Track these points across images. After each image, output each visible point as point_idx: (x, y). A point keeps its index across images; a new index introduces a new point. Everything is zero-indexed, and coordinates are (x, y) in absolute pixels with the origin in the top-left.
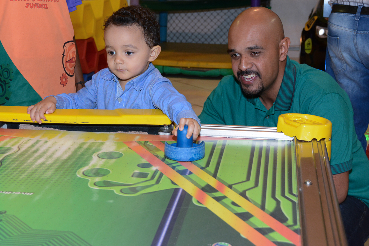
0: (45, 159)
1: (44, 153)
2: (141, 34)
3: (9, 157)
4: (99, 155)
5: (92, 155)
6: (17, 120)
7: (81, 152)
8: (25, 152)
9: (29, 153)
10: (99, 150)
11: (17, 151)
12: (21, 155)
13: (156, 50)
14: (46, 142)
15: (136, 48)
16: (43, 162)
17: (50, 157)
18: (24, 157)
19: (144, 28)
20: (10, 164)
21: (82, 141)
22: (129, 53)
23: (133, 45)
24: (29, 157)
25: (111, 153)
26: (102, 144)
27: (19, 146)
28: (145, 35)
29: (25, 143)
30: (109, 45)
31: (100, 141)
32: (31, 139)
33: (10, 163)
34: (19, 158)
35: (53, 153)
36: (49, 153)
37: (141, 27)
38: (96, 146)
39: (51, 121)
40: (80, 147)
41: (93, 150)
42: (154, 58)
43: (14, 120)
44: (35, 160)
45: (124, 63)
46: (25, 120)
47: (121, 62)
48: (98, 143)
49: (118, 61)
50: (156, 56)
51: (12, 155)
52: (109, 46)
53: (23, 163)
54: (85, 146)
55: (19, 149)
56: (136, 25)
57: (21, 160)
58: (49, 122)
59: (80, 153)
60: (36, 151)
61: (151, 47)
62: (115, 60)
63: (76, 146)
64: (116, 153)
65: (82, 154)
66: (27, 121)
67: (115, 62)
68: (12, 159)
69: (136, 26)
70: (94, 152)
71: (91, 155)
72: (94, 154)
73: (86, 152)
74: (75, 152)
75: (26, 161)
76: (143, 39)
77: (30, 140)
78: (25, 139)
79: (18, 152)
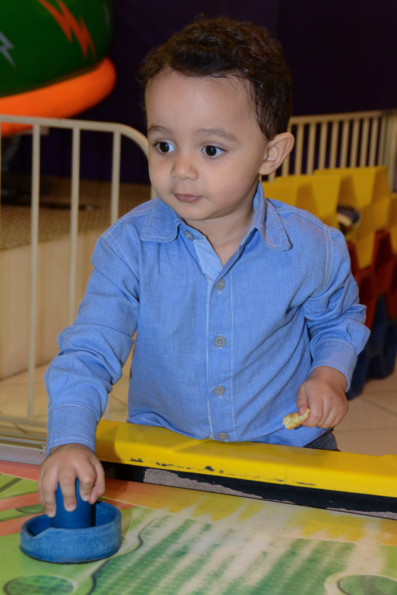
0: (205, 580)
1: (201, 562)
2: (248, 102)
3: (114, 564)
4: (341, 584)
5: (324, 581)
6: (140, 461)
7: (296, 569)
8: (155, 553)
9: (164, 556)
10: (340, 568)
11: (136, 549)
12: (145, 562)
13: (281, 146)
14: (208, 527)
15: (232, 138)
16: (197, 590)
17: (216, 575)
18: (152, 568)
19: (256, 85)
20: (117, 588)
21: (297, 534)
22: (211, 151)
23: (227, 130)
24: (163, 570)
25: (374, 579)
26: (347, 548)
27: (140, 533)
28: (257, 103)
29: (157, 526)
30: (160, 125)
31: (342, 539)
32: (170, 517)
33: (115, 584)
34: (138, 570)
35: (224, 566)
36: (212, 565)
37: (248, 82)
38: (332, 553)
39: (221, 472)
40: (292, 553)
41: (325, 565)
42: (272, 166)
43: (133, 460)
44: (177, 582)
45: (197, 177)
46: (160, 463)
47: (189, 175)
48: (338, 546)
49: (182, 171)
50: (279, 159)
51: (123, 559)
52: (158, 126)
53: (146, 587)
54: (305, 553)
55: (141, 543)
56: (237, 76)
57: (143, 576)
58: (216, 473)
59: (292, 573)
60: (180, 554)
61: (269, 137)
62: (173, 169)
63: (281, 550)
64: (385, 581)
65: (299, 576)
66: (164, 465)
67: (173, 174)
68: (121, 573)
69: (236, 79)
70: (328, 573)
71: (321, 581)
72: (329, 579)
73: (307, 569)
74: (280, 566)
75: (154, 581)
76: (253, 115)
77: (167, 517)
78: (158, 513)
79: (136, 552)
